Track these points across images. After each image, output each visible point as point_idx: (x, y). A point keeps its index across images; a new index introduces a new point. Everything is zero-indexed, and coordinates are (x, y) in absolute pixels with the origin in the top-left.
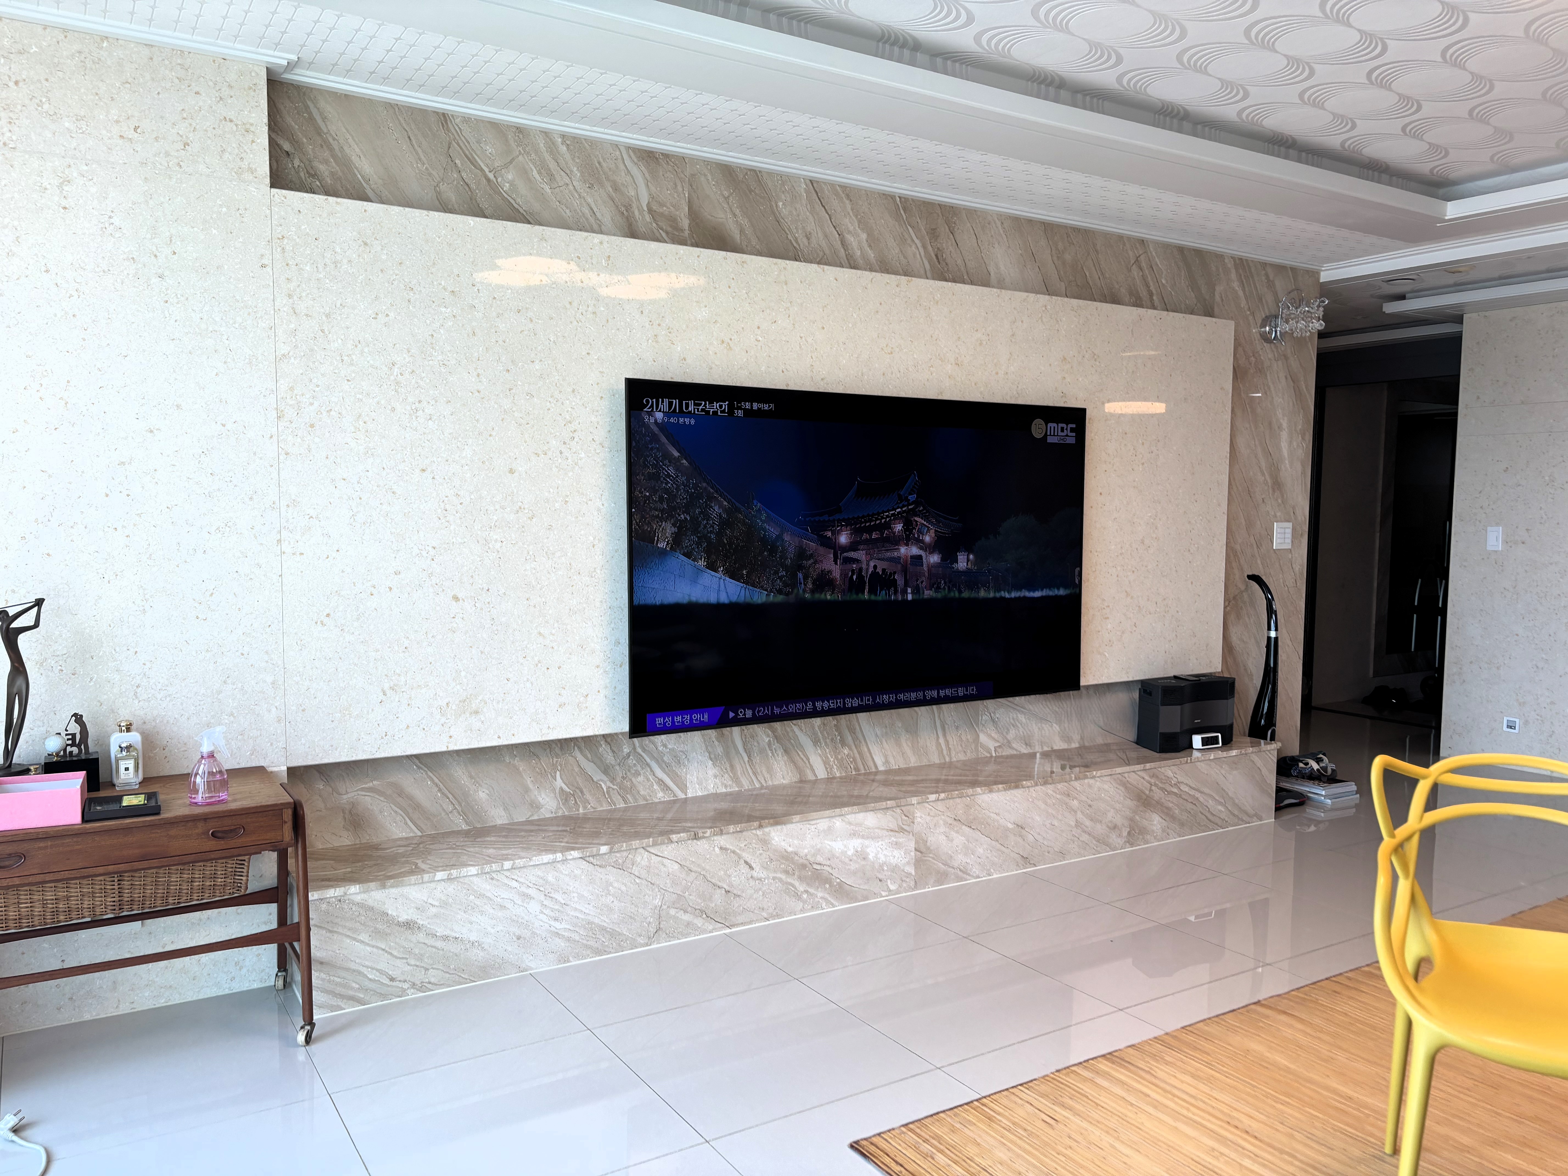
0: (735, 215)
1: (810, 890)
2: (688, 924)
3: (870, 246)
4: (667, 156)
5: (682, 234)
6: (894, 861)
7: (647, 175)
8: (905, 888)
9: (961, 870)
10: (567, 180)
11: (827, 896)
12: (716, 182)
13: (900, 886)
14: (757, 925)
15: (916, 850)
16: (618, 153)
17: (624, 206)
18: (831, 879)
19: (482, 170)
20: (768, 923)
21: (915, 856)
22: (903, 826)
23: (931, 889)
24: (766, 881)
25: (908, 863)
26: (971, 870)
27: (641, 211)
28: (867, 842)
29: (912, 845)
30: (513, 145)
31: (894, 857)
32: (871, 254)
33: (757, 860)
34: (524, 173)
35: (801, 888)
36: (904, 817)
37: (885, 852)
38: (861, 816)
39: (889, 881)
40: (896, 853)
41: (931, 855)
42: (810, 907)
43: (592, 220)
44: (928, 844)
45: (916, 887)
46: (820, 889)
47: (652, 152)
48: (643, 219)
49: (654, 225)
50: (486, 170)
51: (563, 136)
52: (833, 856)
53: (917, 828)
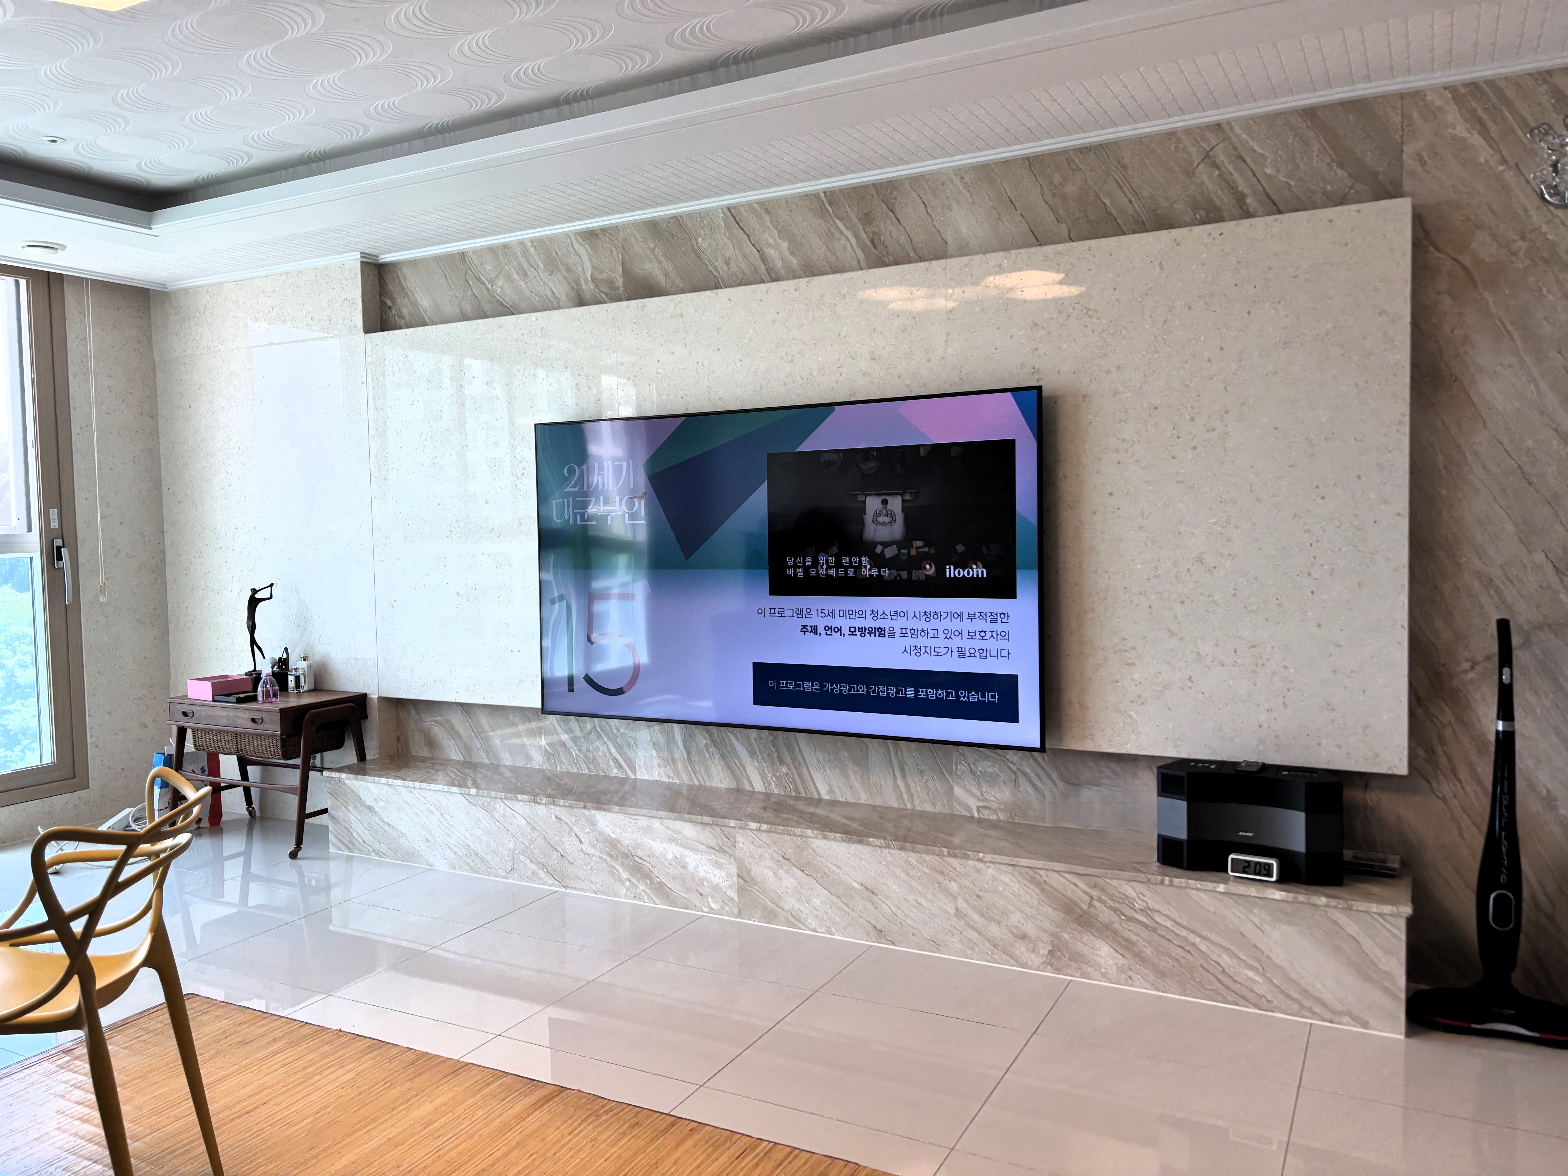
0: (660, 263)
1: (632, 880)
2: (534, 873)
3: (792, 253)
4: (604, 230)
5: (618, 292)
6: (715, 880)
7: (590, 251)
8: (727, 912)
9: (792, 914)
10: (536, 274)
11: (648, 891)
12: (644, 239)
13: (723, 908)
14: (587, 894)
15: (738, 875)
16: (569, 240)
17: (575, 282)
18: (651, 876)
19: (484, 284)
20: (596, 895)
21: (738, 882)
22: (724, 847)
23: (756, 923)
24: (594, 858)
25: (730, 887)
26: (805, 919)
27: (586, 281)
28: (686, 852)
29: (734, 870)
30: (502, 258)
31: (715, 875)
32: (794, 261)
33: (586, 837)
34: (509, 278)
35: (625, 875)
36: (725, 838)
37: (705, 867)
38: (679, 825)
39: (710, 900)
40: (717, 872)
41: (756, 887)
42: (632, 895)
43: (552, 299)
44: (753, 874)
45: (740, 914)
46: (641, 882)
47: (593, 231)
48: (588, 288)
49: (597, 290)
50: (486, 282)
51: (532, 241)
52: (654, 855)
53: (739, 854)
